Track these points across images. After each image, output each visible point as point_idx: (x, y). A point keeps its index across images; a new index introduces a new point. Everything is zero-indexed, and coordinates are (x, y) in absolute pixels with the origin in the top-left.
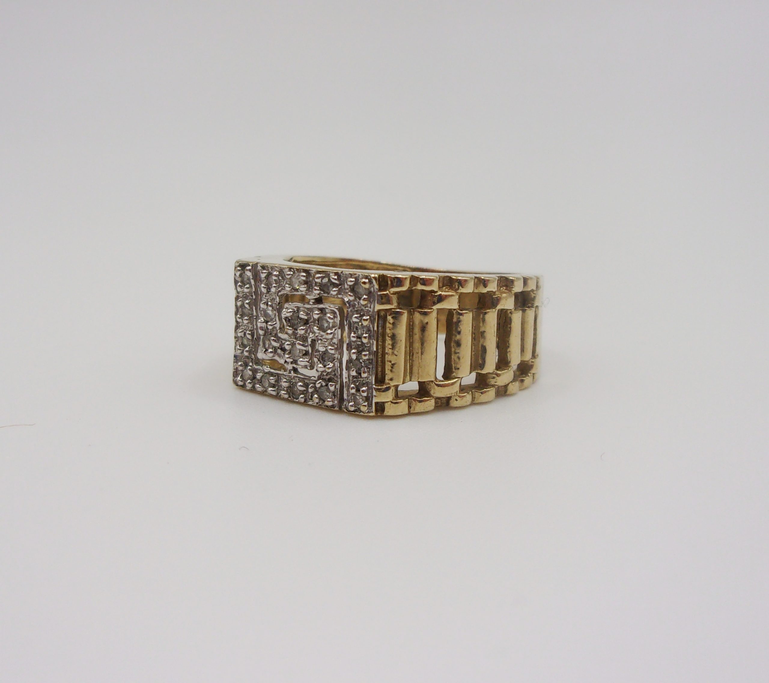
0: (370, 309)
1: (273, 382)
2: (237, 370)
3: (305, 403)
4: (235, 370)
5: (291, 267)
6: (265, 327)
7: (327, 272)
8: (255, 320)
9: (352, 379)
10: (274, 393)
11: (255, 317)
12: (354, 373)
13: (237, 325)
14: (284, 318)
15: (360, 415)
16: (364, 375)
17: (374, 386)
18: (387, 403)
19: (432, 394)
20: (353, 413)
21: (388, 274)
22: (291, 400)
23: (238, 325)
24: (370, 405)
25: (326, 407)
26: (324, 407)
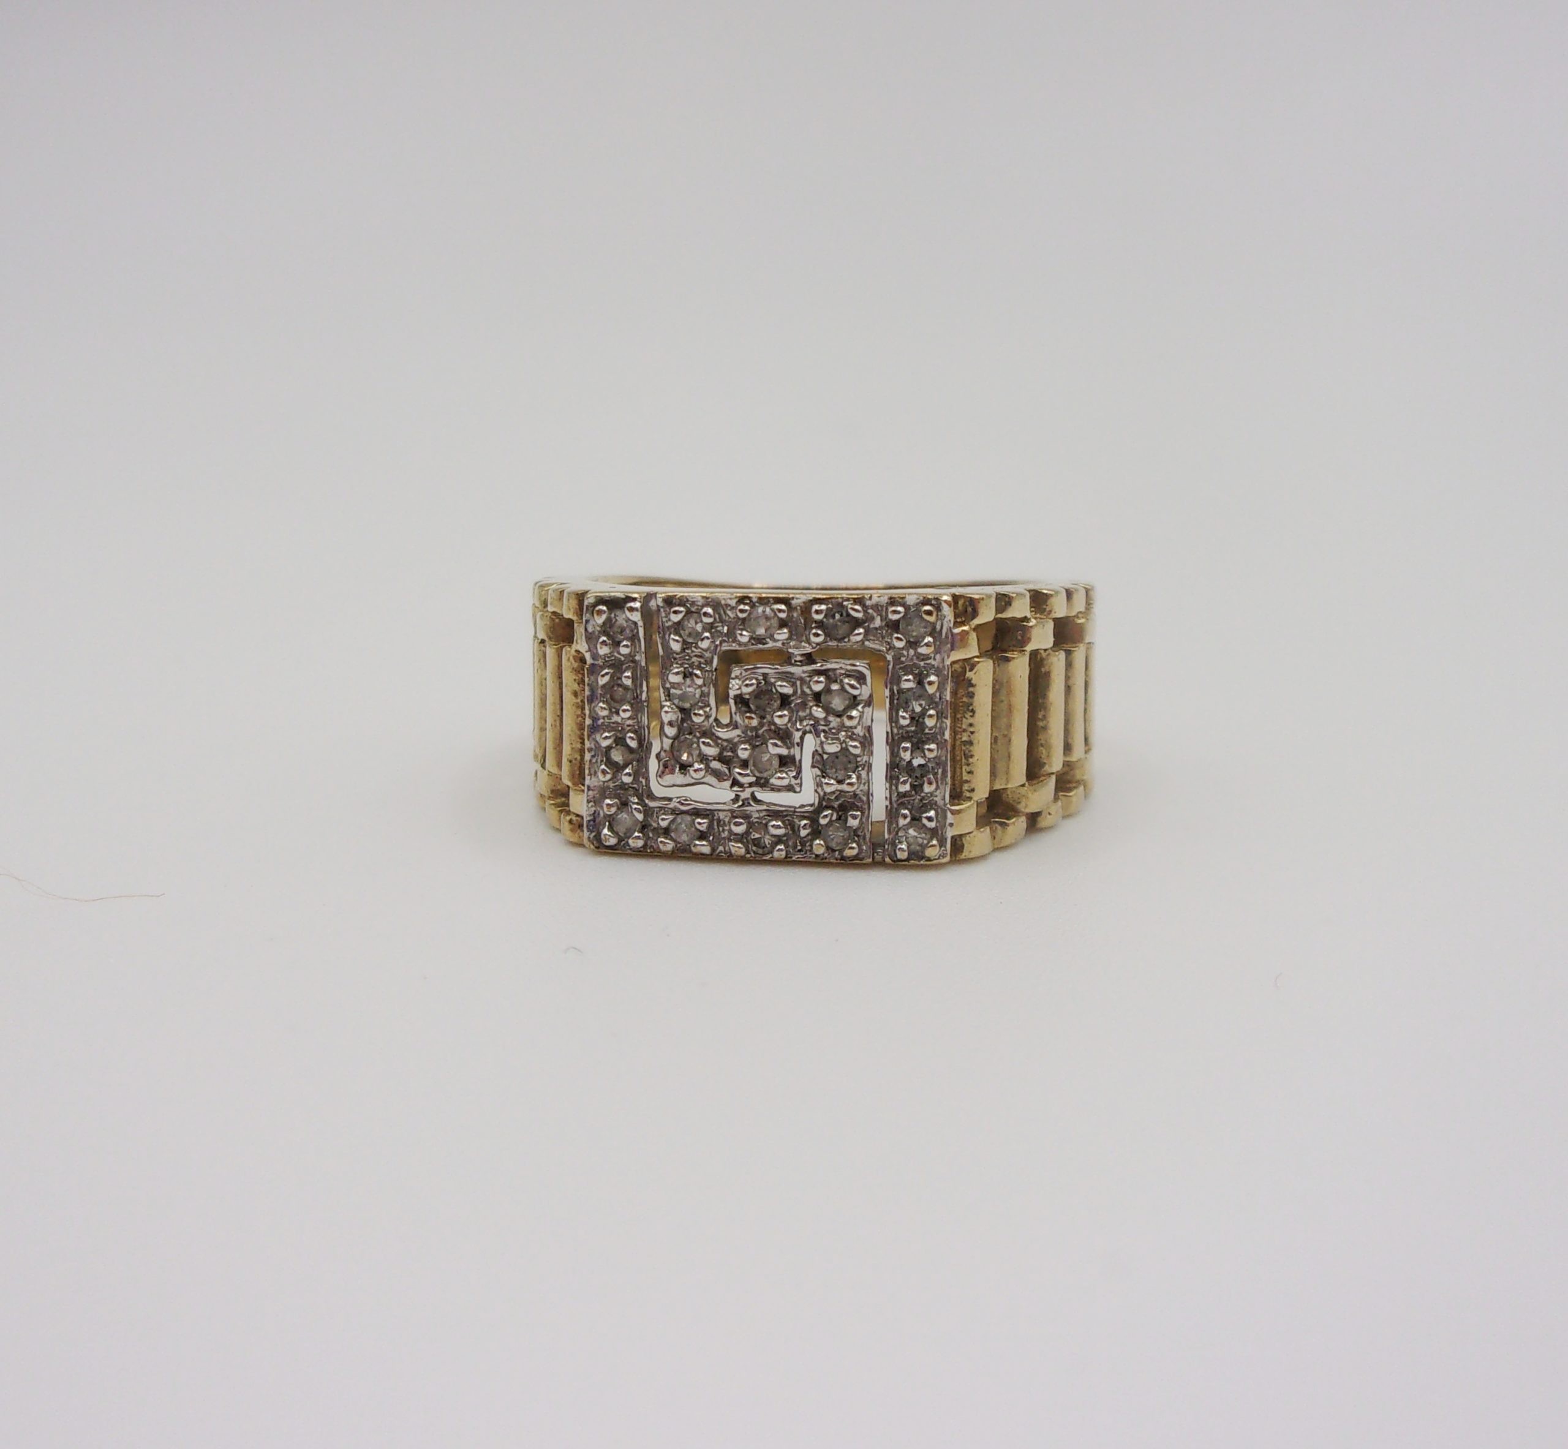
0: (933, 662)
1: (703, 828)
2: (594, 816)
3: (789, 859)
4: (592, 818)
5: (745, 595)
6: (677, 719)
7: (837, 598)
8: (646, 709)
9: (896, 799)
10: (706, 850)
11: (645, 704)
12: (905, 788)
13: (593, 725)
14: (733, 697)
15: (922, 865)
16: (927, 789)
17: (948, 806)
18: (968, 836)
19: (1023, 810)
20: (906, 863)
21: (929, 594)
22: (751, 858)
23: (595, 725)
24: (942, 843)
25: (839, 861)
26: (835, 861)
